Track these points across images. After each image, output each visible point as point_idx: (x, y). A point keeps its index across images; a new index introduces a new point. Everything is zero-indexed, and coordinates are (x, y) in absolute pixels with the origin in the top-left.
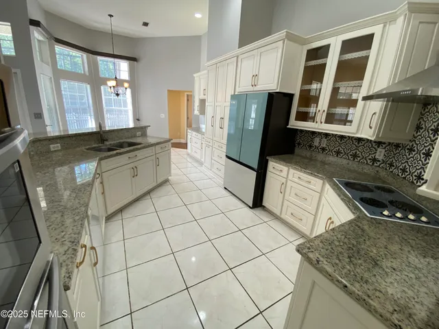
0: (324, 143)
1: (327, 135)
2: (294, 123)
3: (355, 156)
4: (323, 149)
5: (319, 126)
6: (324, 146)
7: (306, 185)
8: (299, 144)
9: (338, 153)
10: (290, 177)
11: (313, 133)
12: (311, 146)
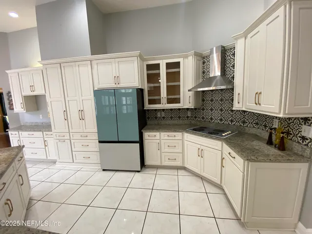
0: (163, 114)
1: (163, 110)
2: (148, 106)
3: (179, 117)
4: (164, 118)
5: (164, 105)
6: (164, 116)
7: (173, 138)
8: (149, 118)
9: (171, 118)
10: (162, 138)
11: (156, 110)
12: (156, 118)
